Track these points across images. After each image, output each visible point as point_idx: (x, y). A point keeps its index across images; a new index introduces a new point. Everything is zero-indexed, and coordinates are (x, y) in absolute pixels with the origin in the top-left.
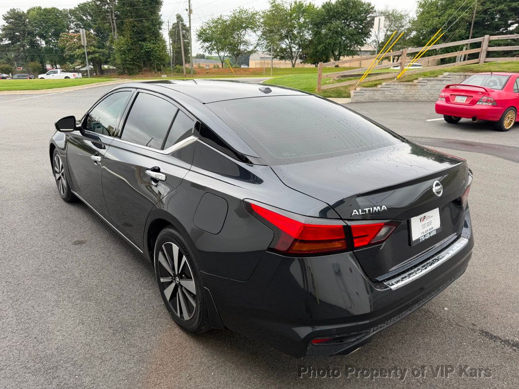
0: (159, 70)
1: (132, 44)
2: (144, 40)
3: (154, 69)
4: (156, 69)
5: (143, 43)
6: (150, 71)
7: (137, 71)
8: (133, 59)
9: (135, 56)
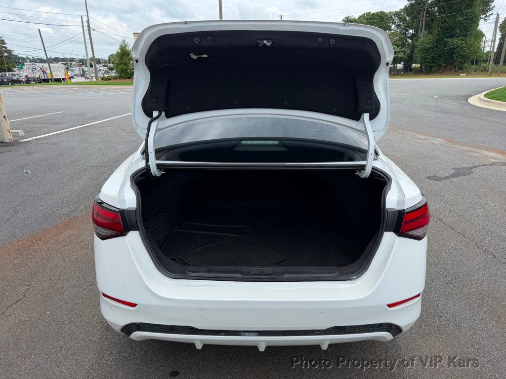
0: (460, 69)
1: (437, 42)
2: (452, 36)
3: (455, 67)
4: (457, 68)
5: (450, 40)
6: (451, 69)
7: (435, 70)
8: (433, 58)
9: (435, 54)
